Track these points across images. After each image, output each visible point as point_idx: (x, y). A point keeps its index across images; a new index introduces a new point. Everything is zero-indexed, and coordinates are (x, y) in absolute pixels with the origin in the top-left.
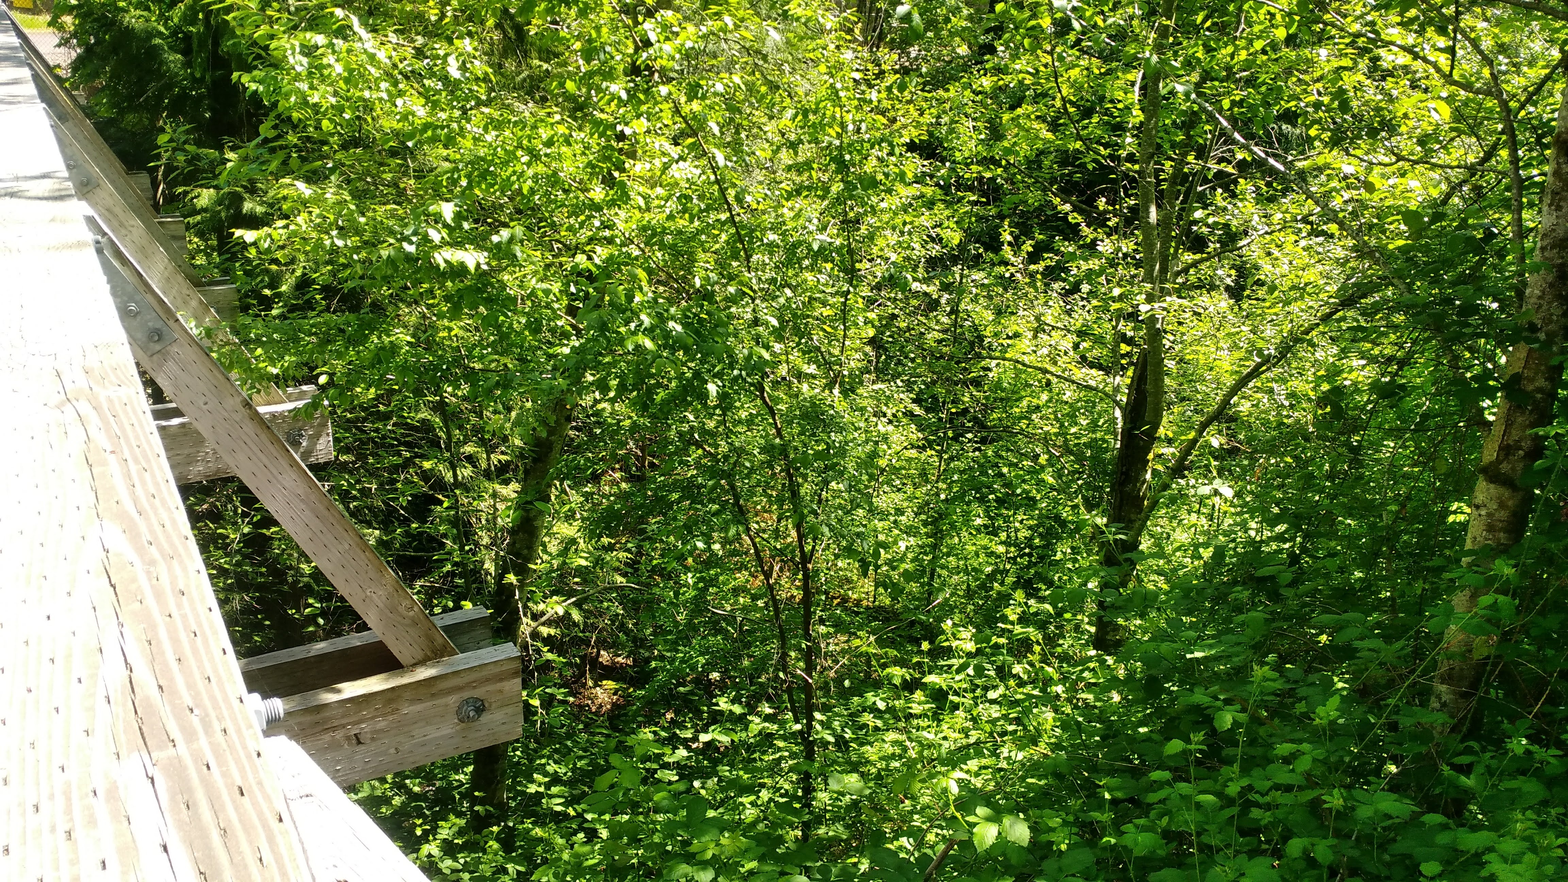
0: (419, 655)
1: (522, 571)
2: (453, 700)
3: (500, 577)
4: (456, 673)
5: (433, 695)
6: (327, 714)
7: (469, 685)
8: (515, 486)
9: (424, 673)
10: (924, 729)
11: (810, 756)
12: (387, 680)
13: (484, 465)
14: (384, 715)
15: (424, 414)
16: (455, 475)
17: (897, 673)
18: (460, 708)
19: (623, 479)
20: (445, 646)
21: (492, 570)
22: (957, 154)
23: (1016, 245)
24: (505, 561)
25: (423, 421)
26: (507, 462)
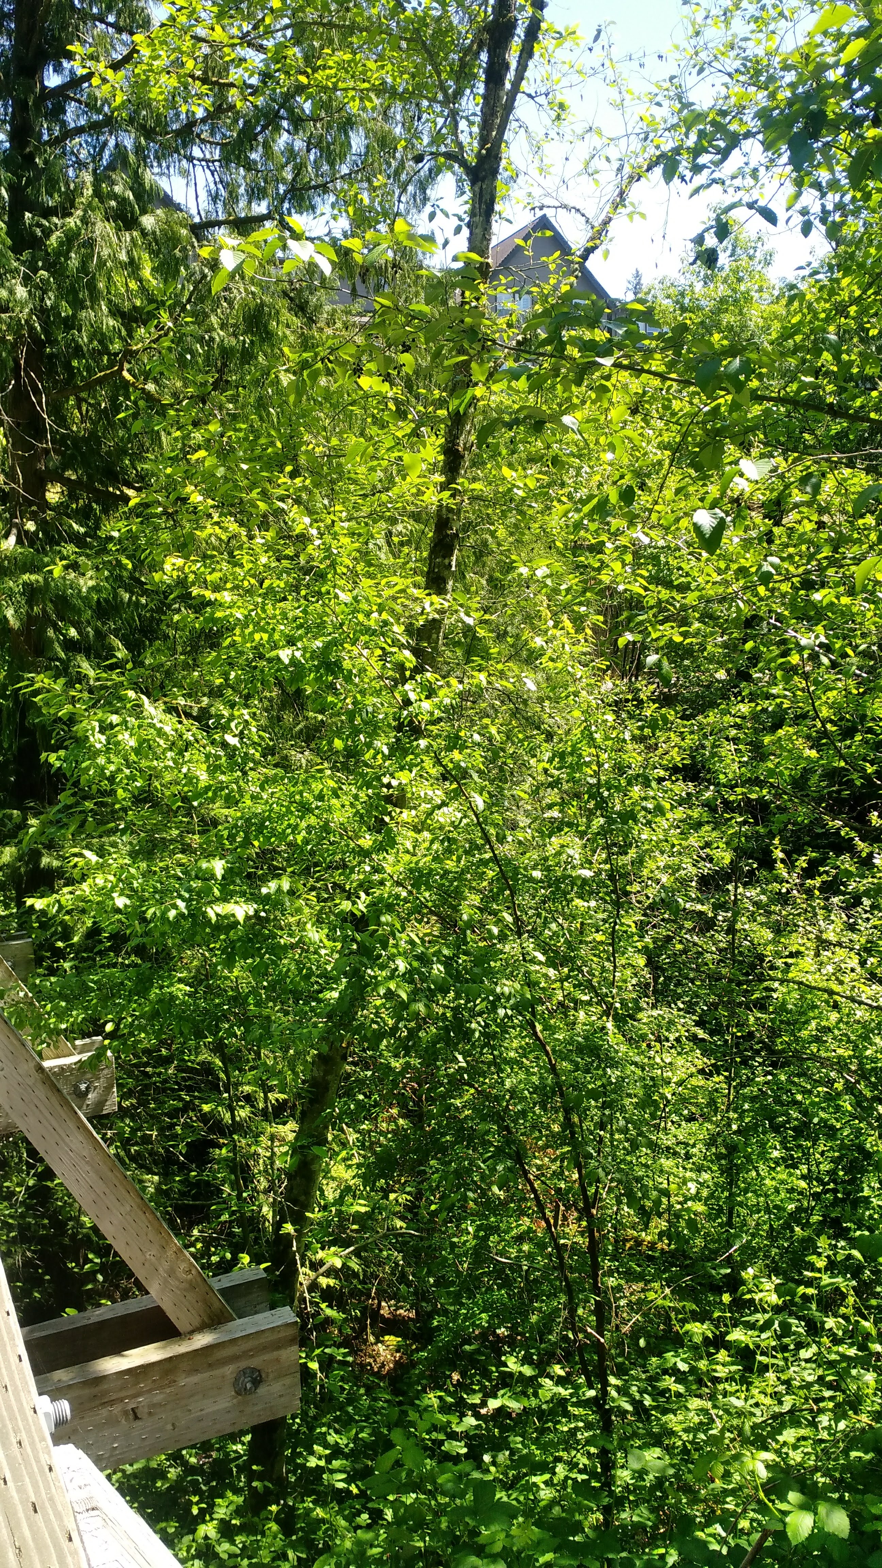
0: (196, 1322)
1: (299, 1220)
2: (229, 1371)
3: (278, 1226)
4: (233, 1341)
5: (210, 1365)
6: (105, 1386)
7: (245, 1355)
8: (292, 1125)
9: (202, 1340)
10: (732, 1394)
11: (607, 1427)
12: (164, 1347)
13: (261, 1105)
14: (161, 1388)
15: (205, 1056)
16: (233, 1117)
17: (698, 1330)
18: (237, 1380)
19: (401, 1115)
20: (223, 1311)
21: (270, 1216)
22: (722, 776)
23: (789, 863)
24: (282, 1209)
25: (202, 1064)
26: (285, 1101)
